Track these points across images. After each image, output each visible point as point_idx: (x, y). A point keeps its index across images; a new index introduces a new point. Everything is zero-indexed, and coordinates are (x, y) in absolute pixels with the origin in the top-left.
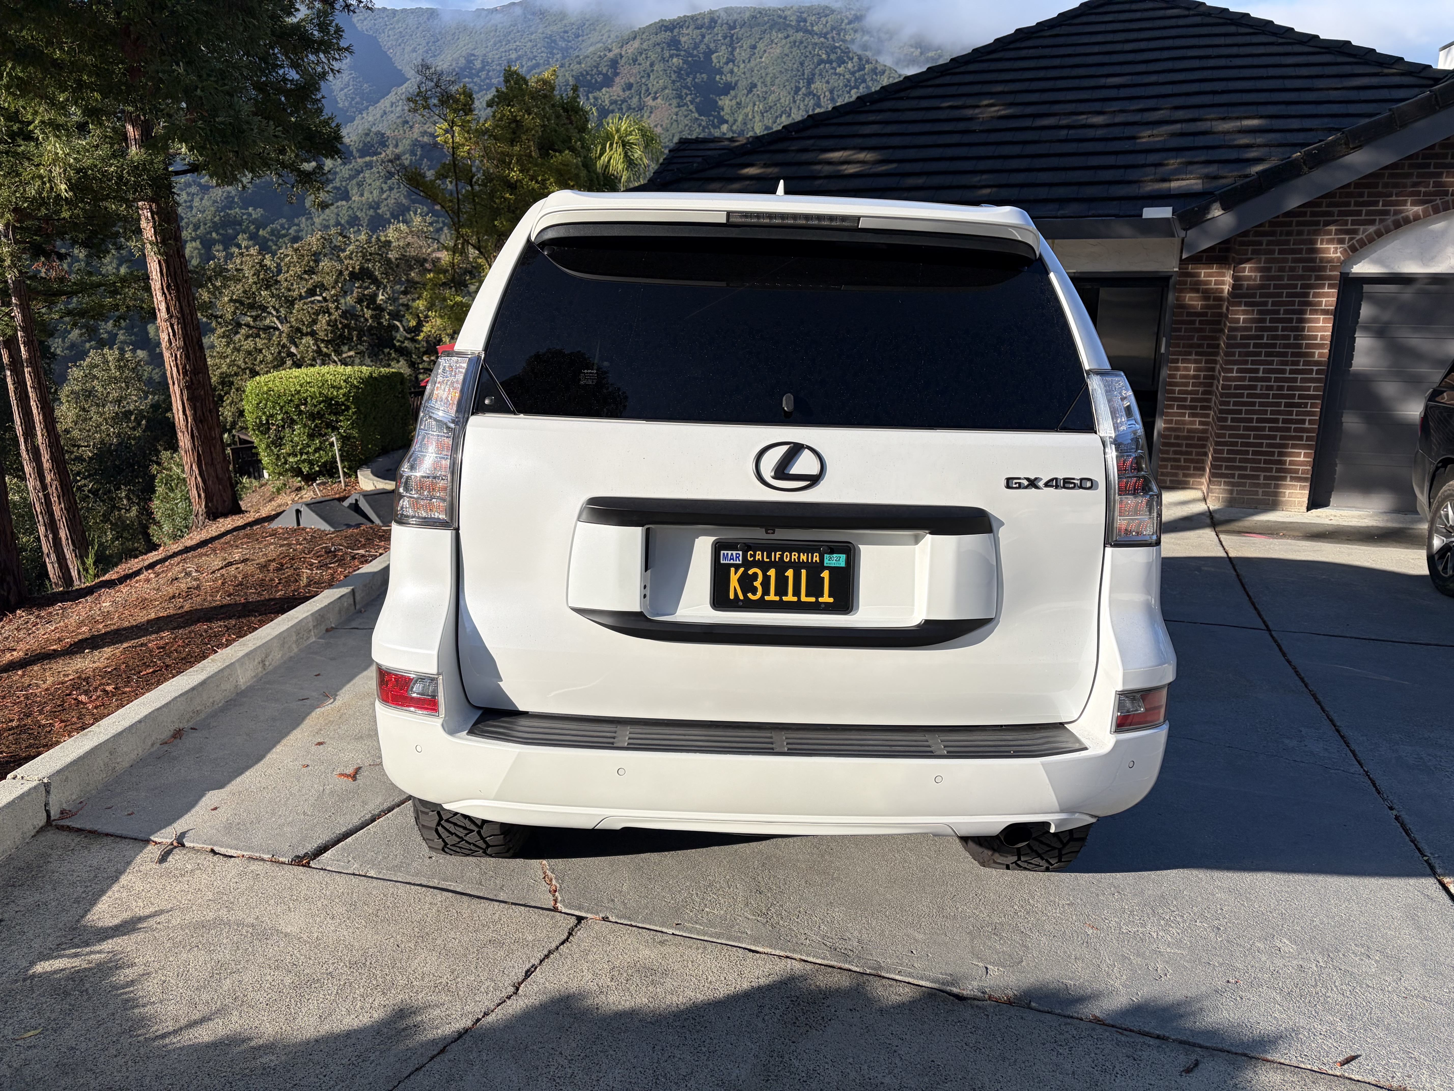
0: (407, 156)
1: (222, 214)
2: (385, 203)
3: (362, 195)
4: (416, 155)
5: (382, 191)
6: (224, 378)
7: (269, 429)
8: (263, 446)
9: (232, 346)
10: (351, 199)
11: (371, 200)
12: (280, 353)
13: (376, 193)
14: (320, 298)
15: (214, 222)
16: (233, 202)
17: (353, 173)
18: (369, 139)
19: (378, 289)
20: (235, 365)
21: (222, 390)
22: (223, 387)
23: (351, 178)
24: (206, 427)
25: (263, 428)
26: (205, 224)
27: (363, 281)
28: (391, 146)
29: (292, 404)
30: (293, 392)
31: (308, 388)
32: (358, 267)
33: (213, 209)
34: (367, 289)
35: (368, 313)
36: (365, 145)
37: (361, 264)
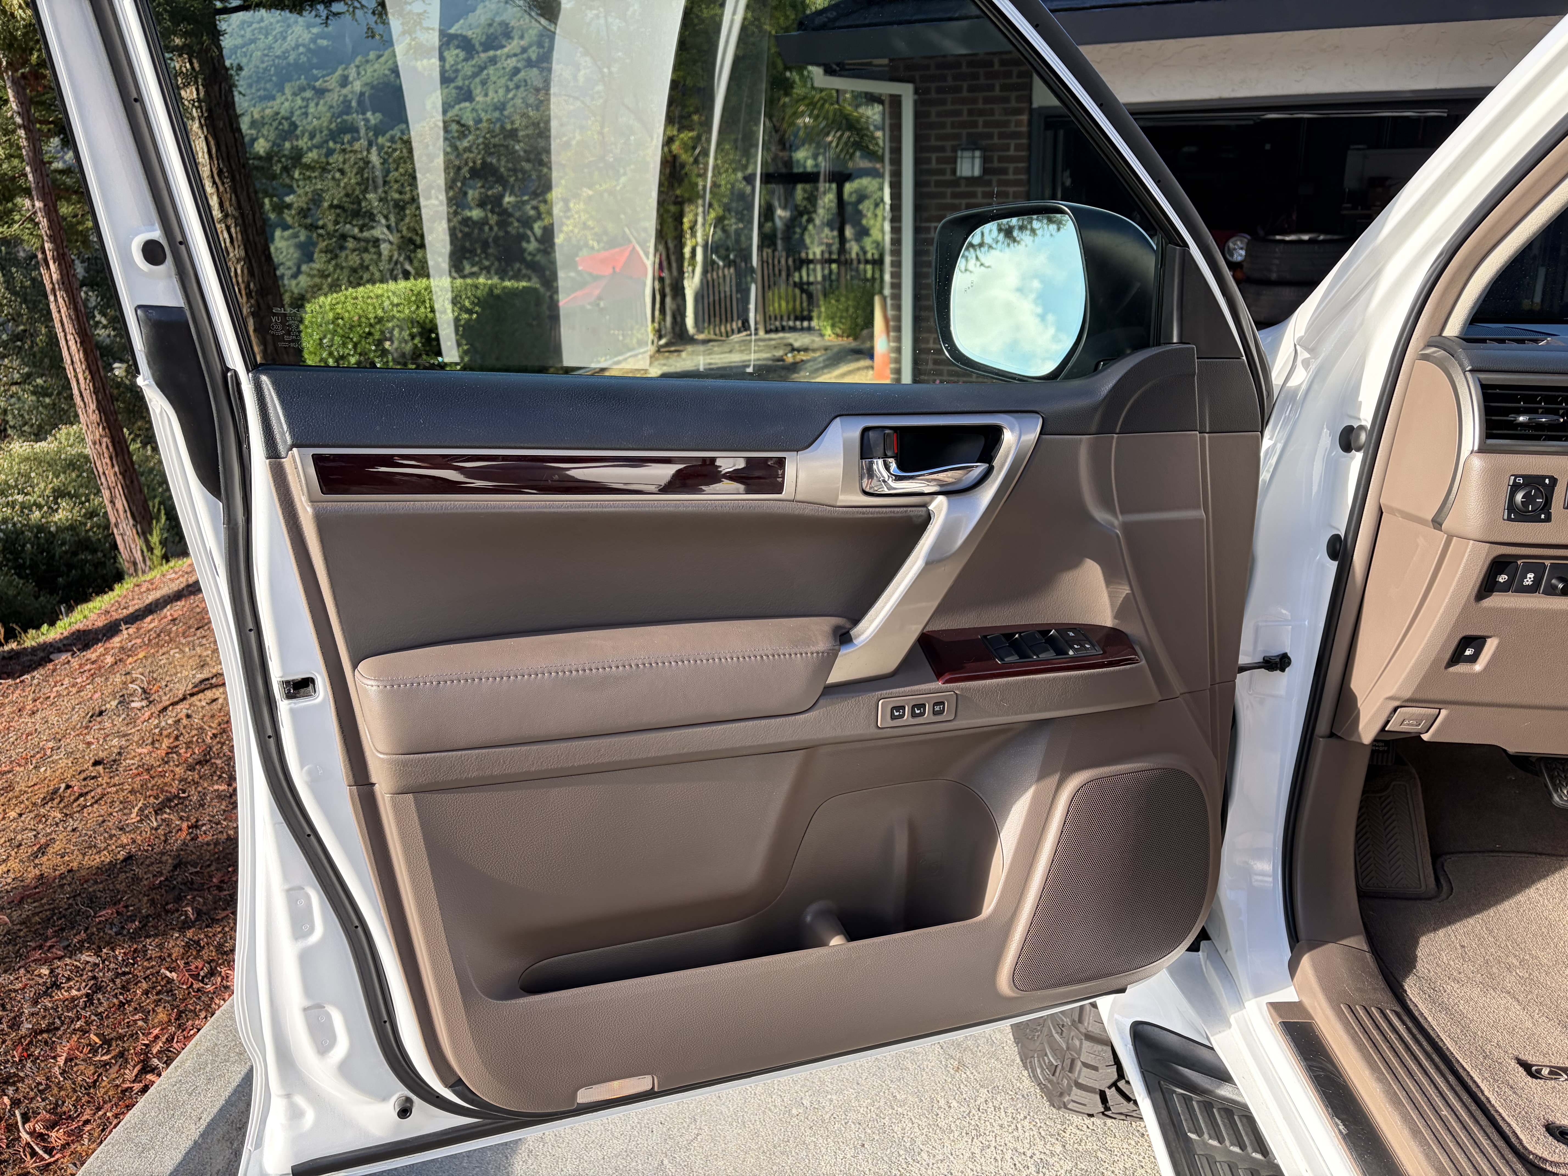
0: (534, 48)
1: (339, 120)
2: (511, 103)
3: (486, 95)
4: (543, 47)
5: (508, 90)
11: (496, 100)
13: (501, 92)
15: (330, 130)
16: (349, 107)
17: (476, 70)
18: (492, 30)
19: (505, 189)
23: (475, 75)
26: (321, 132)
27: (486, 179)
28: (516, 37)
29: (370, 340)
30: (372, 321)
31: (395, 312)
32: (479, 162)
33: (329, 115)
34: (491, 188)
35: (493, 219)
36: (488, 37)
37: (483, 159)
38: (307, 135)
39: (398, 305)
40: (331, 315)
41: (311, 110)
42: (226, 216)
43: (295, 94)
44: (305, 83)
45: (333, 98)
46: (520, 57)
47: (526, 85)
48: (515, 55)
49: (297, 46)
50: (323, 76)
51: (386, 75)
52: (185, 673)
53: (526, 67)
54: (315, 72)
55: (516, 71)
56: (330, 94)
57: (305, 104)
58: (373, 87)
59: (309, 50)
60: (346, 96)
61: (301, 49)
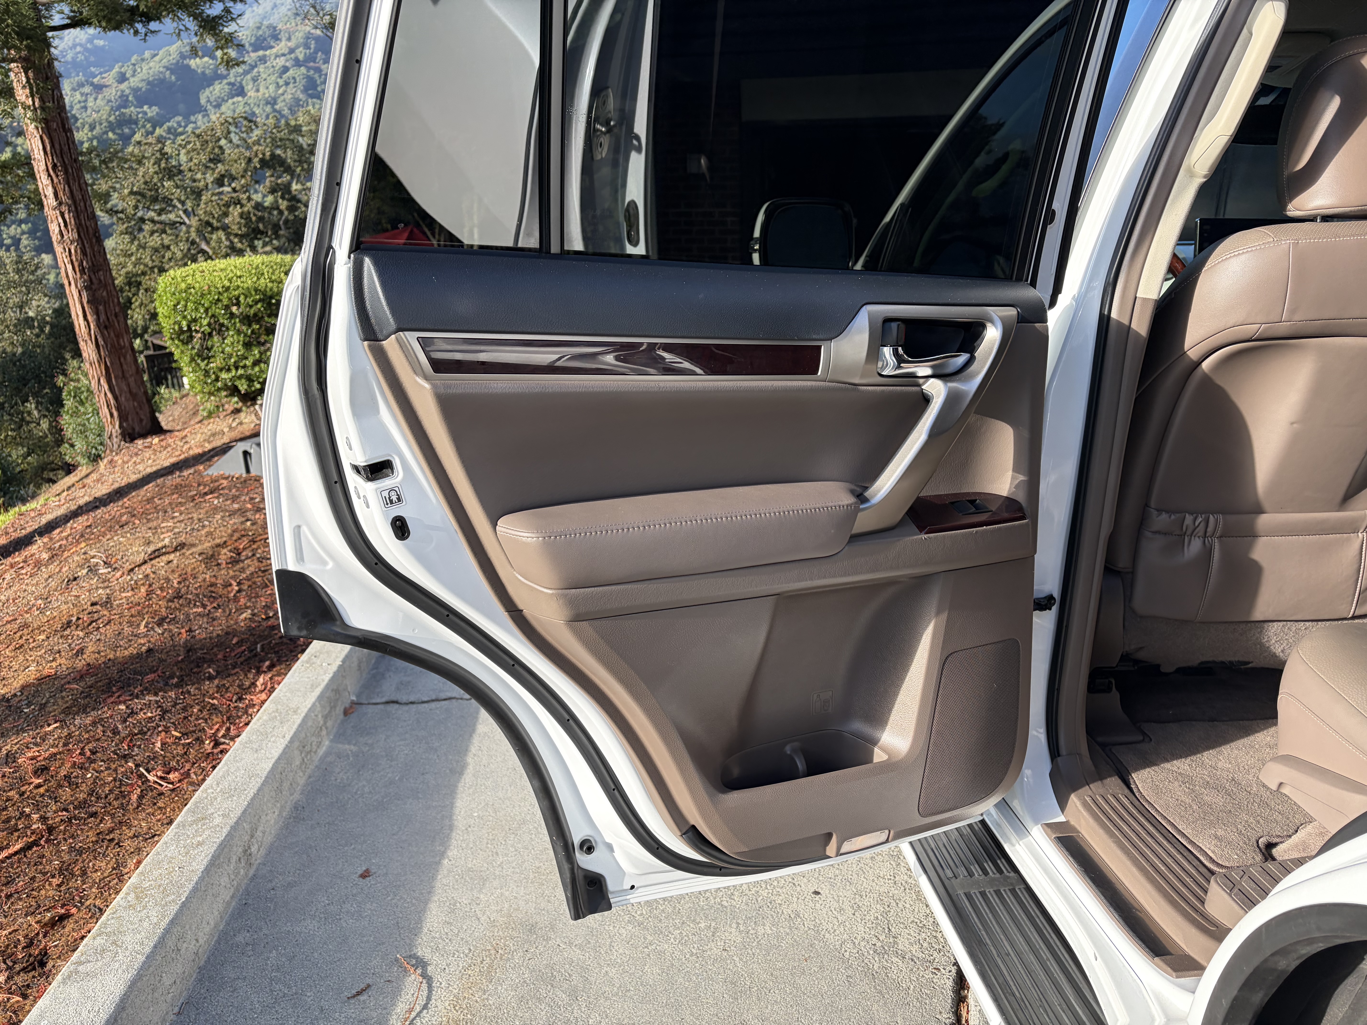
0: (301, 49)
1: (117, 113)
2: (282, 98)
3: (258, 91)
4: (310, 48)
5: (278, 86)
6: (131, 278)
7: (191, 337)
8: (186, 359)
9: (136, 243)
10: (246, 95)
11: (267, 95)
12: (189, 249)
13: (272, 88)
14: (229, 189)
15: (110, 122)
16: (127, 100)
17: (247, 68)
18: (260, 33)
19: (292, 178)
20: (142, 263)
21: (130, 291)
22: (130, 288)
23: (246, 72)
24: (112, 334)
25: (185, 336)
26: (101, 124)
27: (275, 169)
28: (284, 39)
29: (220, 305)
30: (220, 290)
31: (239, 283)
32: (268, 154)
33: (107, 108)
34: (280, 177)
35: (283, 205)
36: (258, 39)
37: (271, 151)
38: (87, 126)
39: (240, 277)
40: (183, 286)
41: (90, 104)
42: (60, 204)
43: (74, 90)
44: (83, 79)
45: (112, 93)
46: (288, 56)
47: (295, 82)
48: (284, 55)
49: (74, 46)
50: (101, 73)
51: (161, 72)
52: (135, 549)
53: (293, 66)
54: (93, 69)
55: (285, 69)
56: (107, 89)
57: (84, 98)
58: (149, 83)
59: (86, 49)
60: (123, 91)
61: (78, 49)
